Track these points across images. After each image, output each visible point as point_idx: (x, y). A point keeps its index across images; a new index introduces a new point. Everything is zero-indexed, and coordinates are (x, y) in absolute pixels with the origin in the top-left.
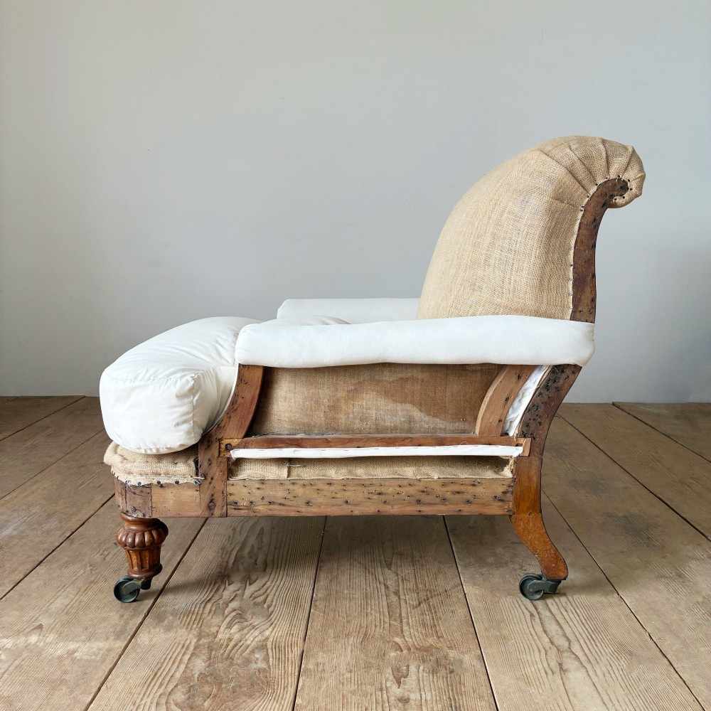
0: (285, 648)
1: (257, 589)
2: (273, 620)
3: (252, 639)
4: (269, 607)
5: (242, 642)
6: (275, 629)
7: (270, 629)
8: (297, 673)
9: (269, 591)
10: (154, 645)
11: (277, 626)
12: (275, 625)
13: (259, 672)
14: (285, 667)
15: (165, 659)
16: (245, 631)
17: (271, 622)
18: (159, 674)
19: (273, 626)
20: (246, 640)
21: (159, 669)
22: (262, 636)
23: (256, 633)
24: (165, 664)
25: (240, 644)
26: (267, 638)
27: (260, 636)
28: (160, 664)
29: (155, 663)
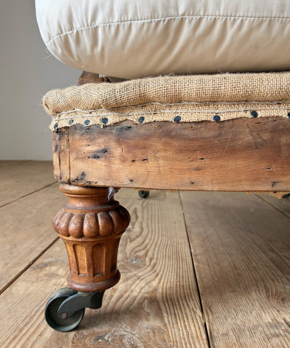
0: (178, 301)
1: (137, 245)
2: (158, 271)
3: (138, 290)
4: (151, 260)
5: (128, 293)
6: (162, 281)
7: (157, 280)
8: (204, 336)
9: (148, 247)
10: (29, 294)
11: (163, 277)
12: (162, 276)
13: (154, 332)
14: (185, 326)
15: (37, 311)
16: (130, 282)
17: (156, 273)
18: (24, 332)
19: (159, 276)
20: (132, 291)
21: (25, 326)
22: (149, 287)
23: (143, 284)
24: (35, 318)
25: (126, 295)
26: (155, 290)
27: (147, 287)
28: (28, 318)
29: (24, 316)
